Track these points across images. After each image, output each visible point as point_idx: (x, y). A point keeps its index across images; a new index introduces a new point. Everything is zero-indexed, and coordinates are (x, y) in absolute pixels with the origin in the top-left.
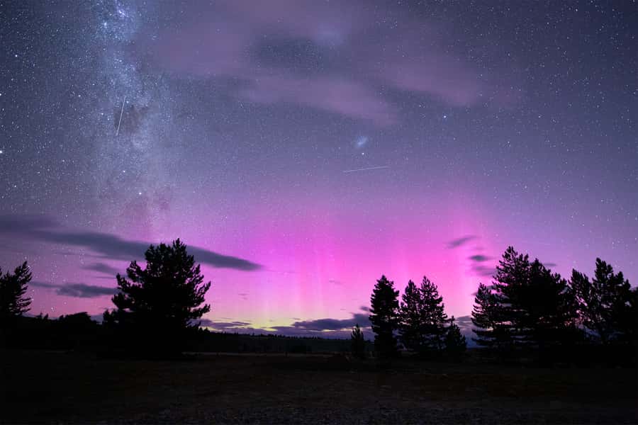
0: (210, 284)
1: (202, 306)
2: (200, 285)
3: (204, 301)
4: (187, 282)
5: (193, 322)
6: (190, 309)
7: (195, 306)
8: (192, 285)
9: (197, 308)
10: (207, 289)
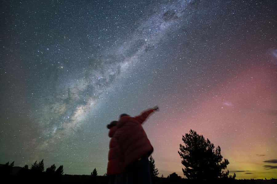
0: (219, 147)
1: (223, 160)
2: (215, 149)
3: (222, 157)
4: (207, 149)
5: (224, 171)
6: (218, 164)
7: (220, 161)
8: (210, 150)
9: (222, 162)
10: (220, 150)
